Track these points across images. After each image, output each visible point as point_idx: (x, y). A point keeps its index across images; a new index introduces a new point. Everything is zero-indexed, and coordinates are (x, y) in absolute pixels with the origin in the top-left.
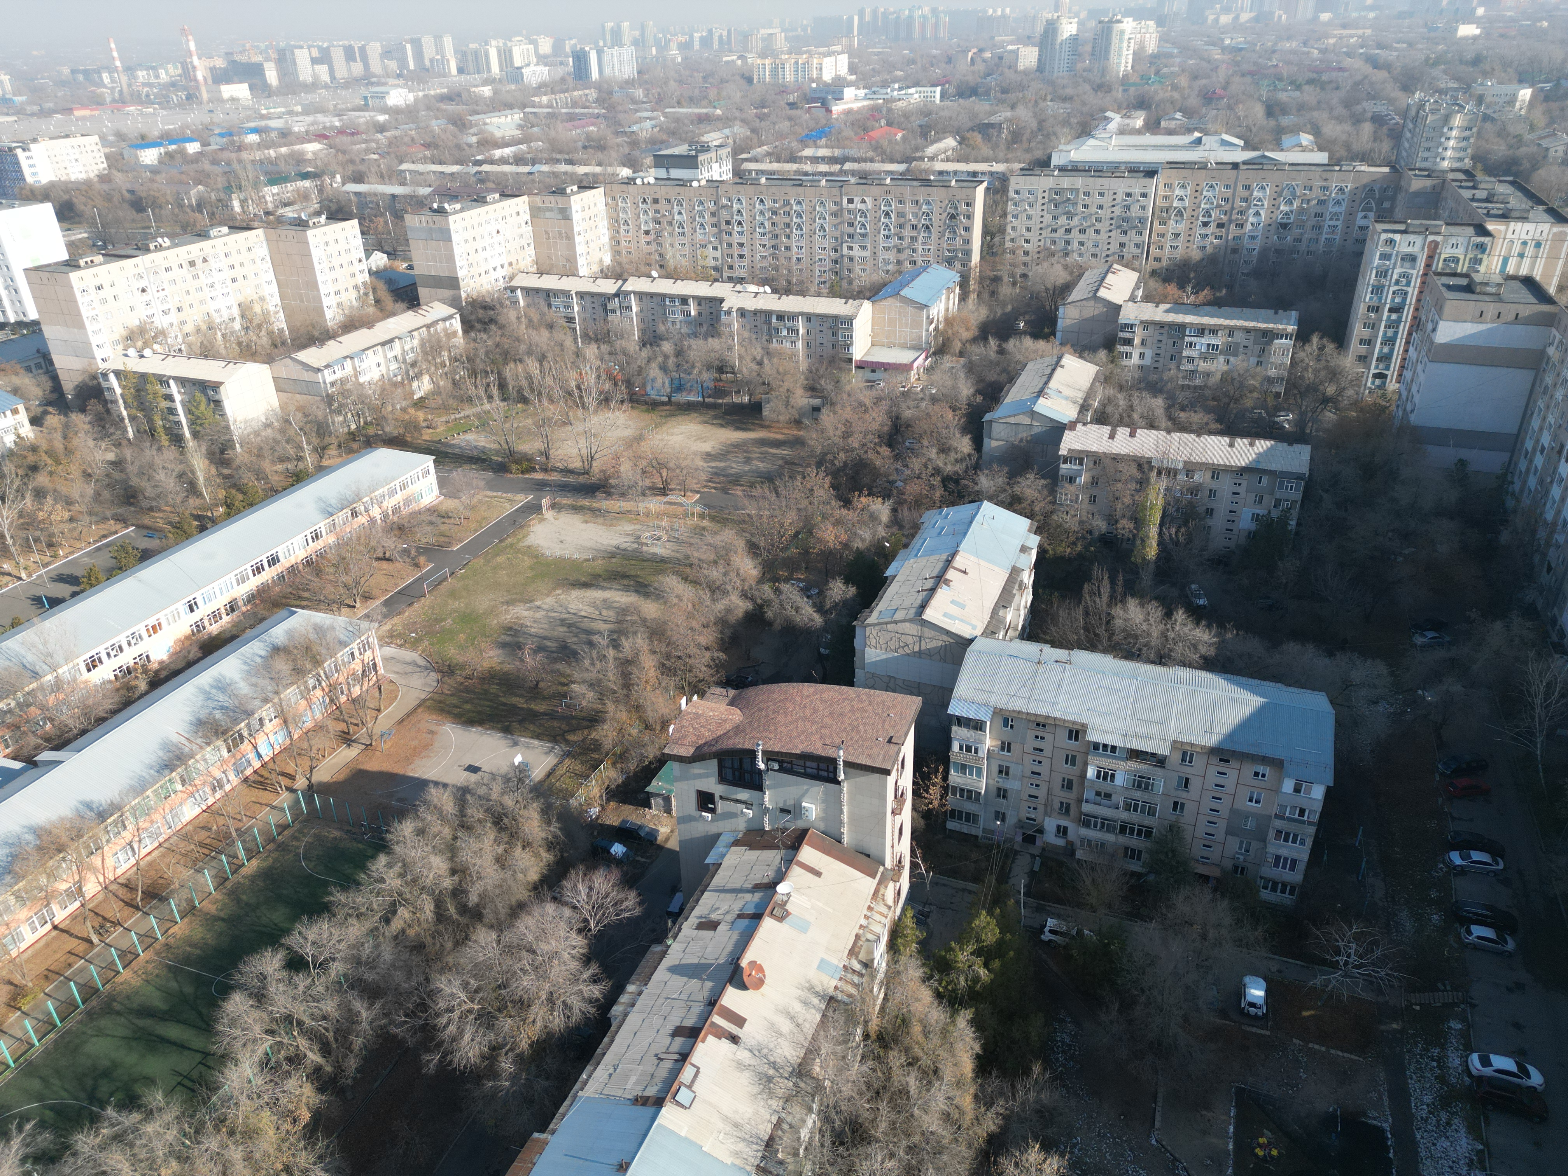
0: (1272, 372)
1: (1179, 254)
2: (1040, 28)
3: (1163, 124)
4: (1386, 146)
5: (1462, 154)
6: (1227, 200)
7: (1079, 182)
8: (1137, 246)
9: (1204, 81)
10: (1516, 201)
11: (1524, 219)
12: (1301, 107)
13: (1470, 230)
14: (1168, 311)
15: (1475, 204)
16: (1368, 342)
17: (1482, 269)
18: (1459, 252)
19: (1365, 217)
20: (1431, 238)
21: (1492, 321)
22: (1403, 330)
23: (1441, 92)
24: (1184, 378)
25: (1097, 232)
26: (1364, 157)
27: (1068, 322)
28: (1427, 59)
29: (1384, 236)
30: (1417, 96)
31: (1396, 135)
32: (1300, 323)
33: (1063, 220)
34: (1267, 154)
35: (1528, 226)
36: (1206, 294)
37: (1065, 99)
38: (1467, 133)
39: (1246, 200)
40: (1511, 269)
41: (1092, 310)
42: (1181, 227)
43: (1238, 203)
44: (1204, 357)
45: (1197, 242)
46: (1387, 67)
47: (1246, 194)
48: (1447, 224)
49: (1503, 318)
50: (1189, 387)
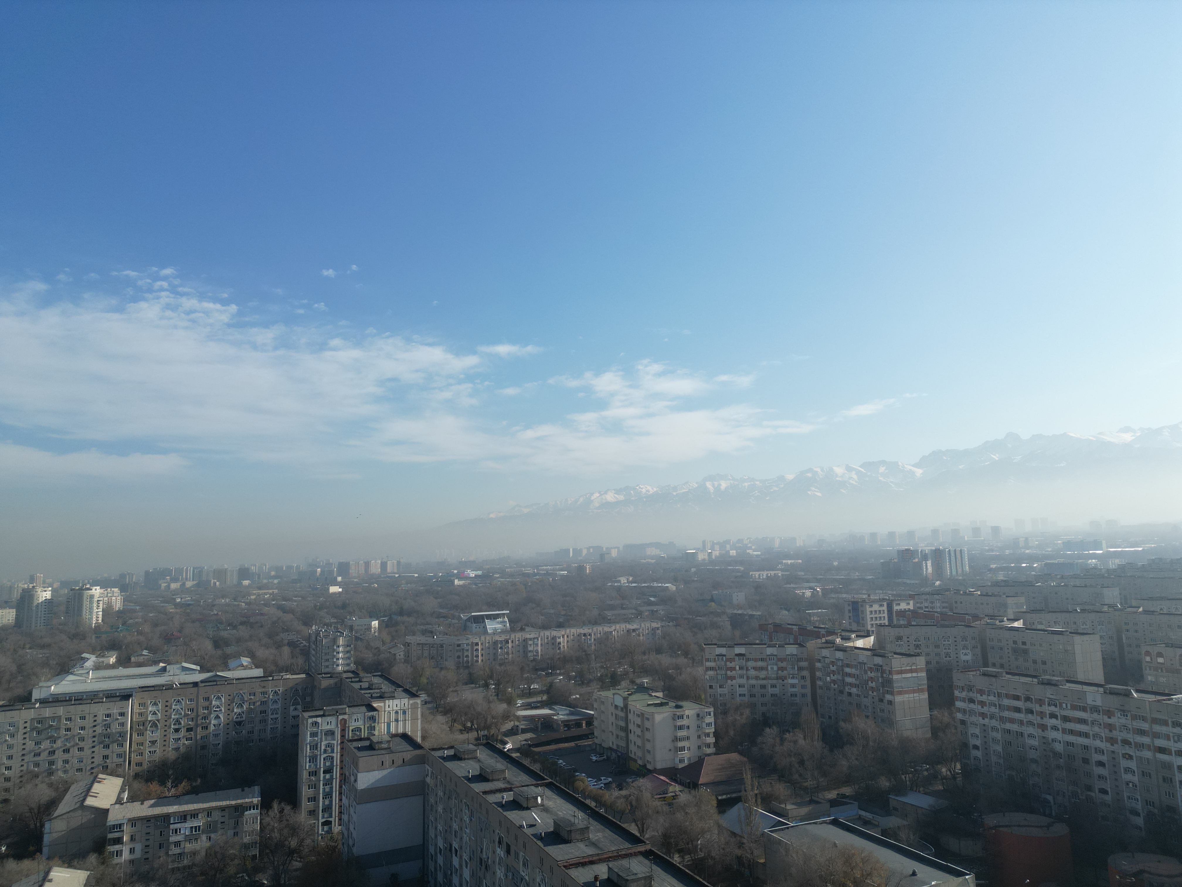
0: (247, 839)
1: (157, 757)
2: (16, 595)
3: (133, 659)
4: (300, 661)
5: (348, 661)
6: (192, 710)
7: (61, 711)
8: (119, 756)
9: (163, 628)
10: (386, 687)
11: (393, 698)
12: (239, 640)
13: (364, 709)
14: (152, 806)
15: (363, 692)
16: (314, 799)
17: (376, 733)
18: (360, 724)
19: (296, 709)
20: (341, 717)
21: (390, 767)
22: (336, 784)
23: (328, 625)
24: (173, 861)
25: (81, 749)
26: (288, 669)
27: (55, 835)
28: (315, 606)
29: (310, 721)
30: (314, 628)
31: (306, 653)
32: (263, 795)
33: (46, 745)
34: (218, 673)
35: (396, 702)
36: (184, 785)
37: (43, 647)
38: (348, 648)
39: (207, 708)
40: (393, 730)
41: (79, 819)
42: (157, 735)
43: (201, 711)
44: (189, 839)
45: (172, 744)
46: (292, 611)
47: (207, 704)
48: (349, 707)
49: (396, 764)
50: (178, 869)
